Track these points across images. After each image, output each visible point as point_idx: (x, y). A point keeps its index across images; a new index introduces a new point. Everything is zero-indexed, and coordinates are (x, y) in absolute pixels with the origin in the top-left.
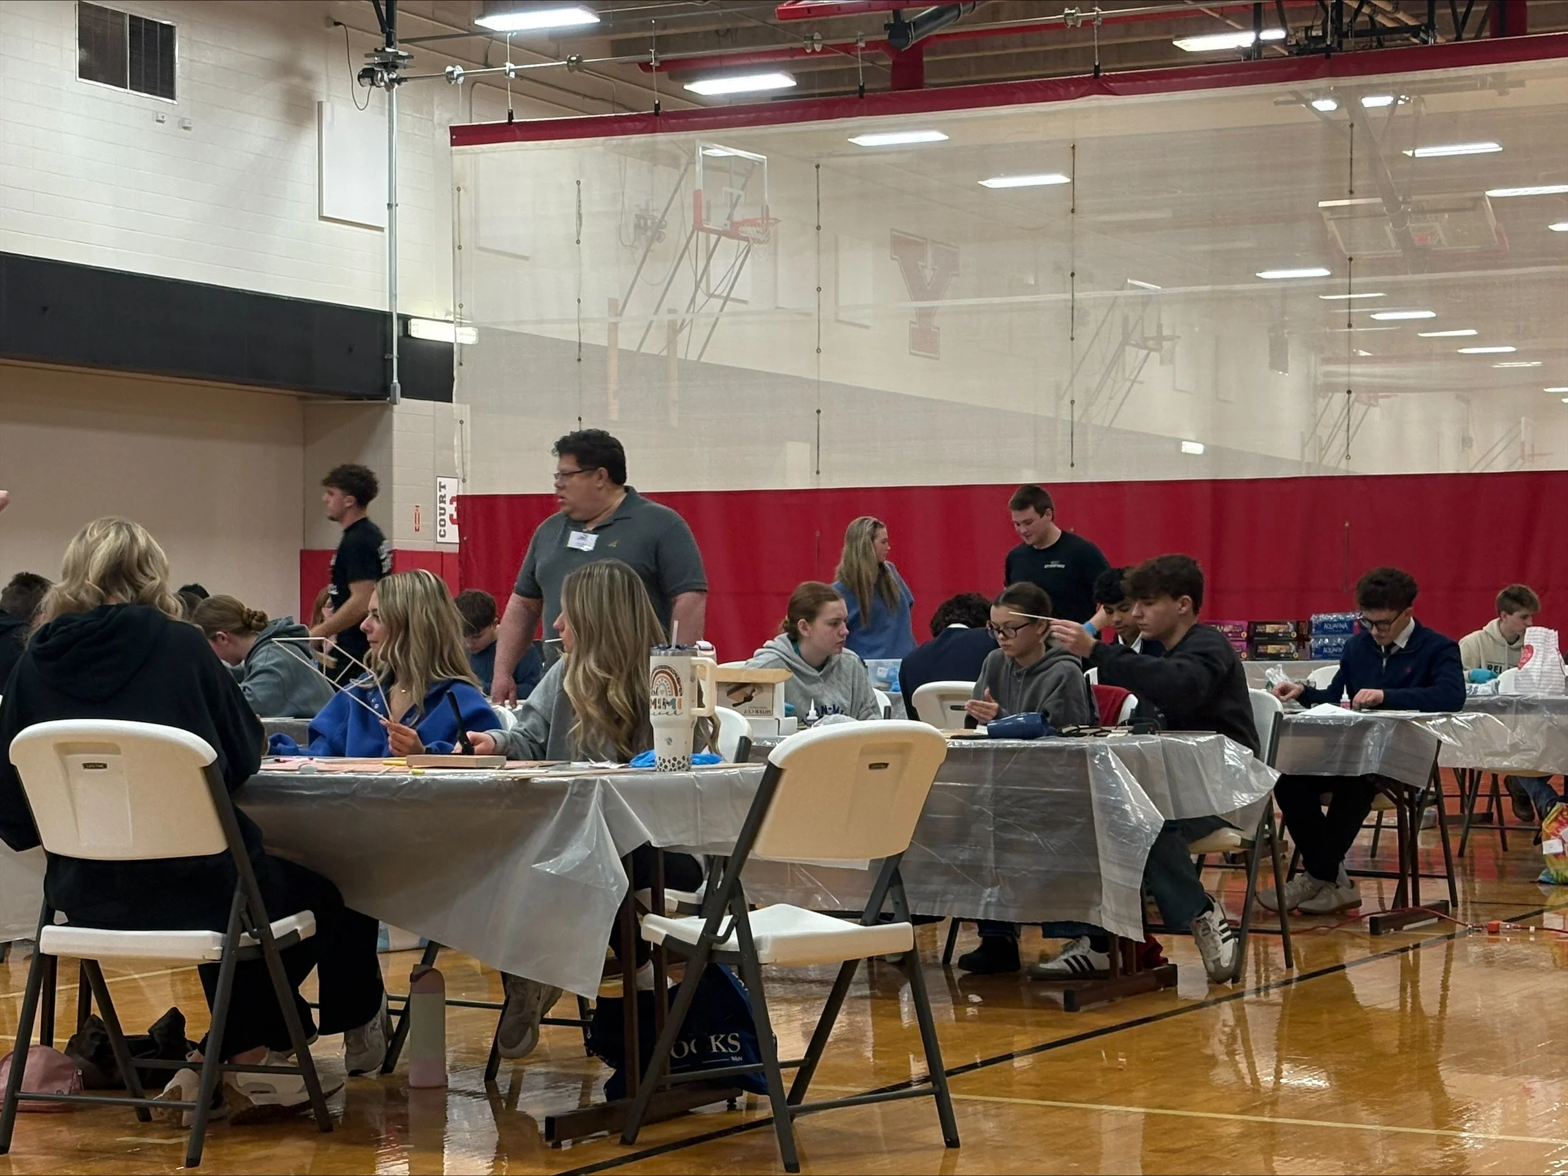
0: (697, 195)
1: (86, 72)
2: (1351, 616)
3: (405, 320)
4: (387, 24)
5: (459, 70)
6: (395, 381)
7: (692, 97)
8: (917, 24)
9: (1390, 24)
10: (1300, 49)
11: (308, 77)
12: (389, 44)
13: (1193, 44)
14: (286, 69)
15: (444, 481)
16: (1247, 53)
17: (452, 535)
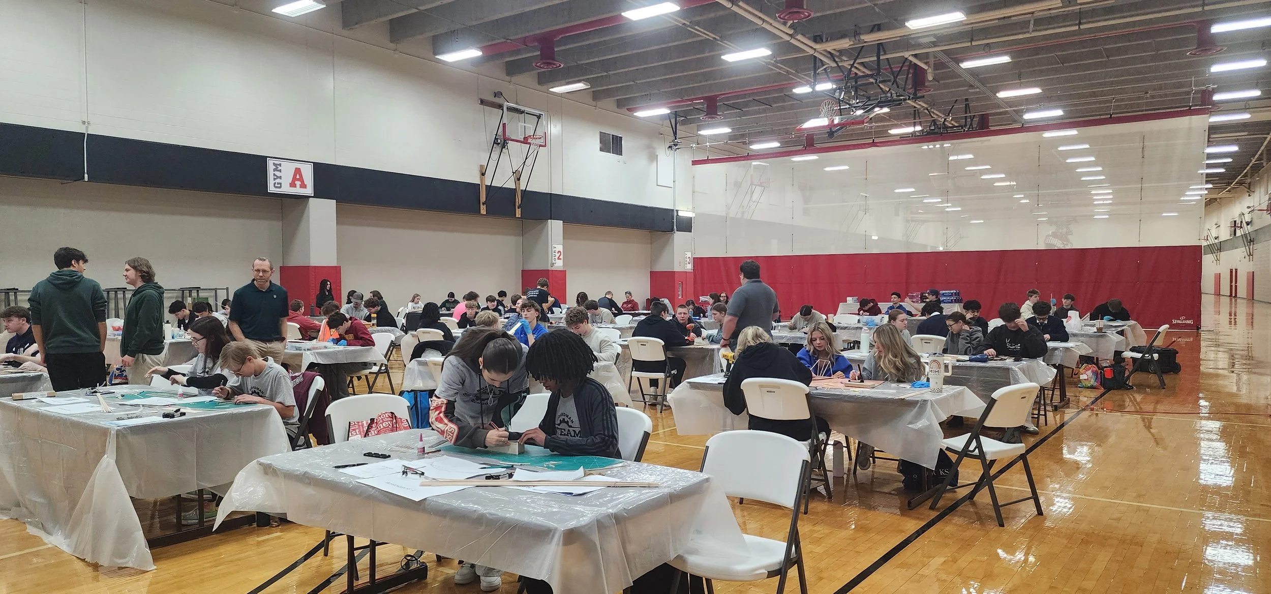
0: (751, 176)
1: (601, 150)
2: (952, 291)
3: (677, 211)
4: (675, 133)
5: (694, 145)
6: (675, 226)
7: (752, 150)
8: (836, 131)
9: (951, 126)
10: (928, 133)
11: (654, 149)
12: (676, 139)
13: (893, 132)
14: (649, 147)
15: (687, 253)
16: (912, 134)
17: (689, 267)
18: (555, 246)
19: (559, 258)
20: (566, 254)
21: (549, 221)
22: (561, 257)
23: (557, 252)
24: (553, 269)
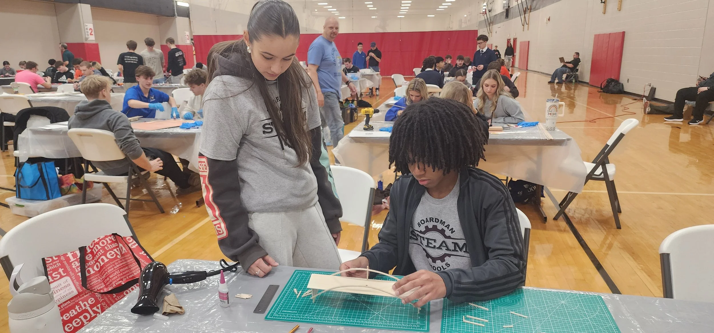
3: (176, 2)
6: (176, 13)
15: (186, 32)
17: (188, 42)
18: (87, 24)
19: (91, 34)
20: (97, 31)
21: (79, 4)
22: (93, 33)
23: (89, 29)
24: (88, 42)
